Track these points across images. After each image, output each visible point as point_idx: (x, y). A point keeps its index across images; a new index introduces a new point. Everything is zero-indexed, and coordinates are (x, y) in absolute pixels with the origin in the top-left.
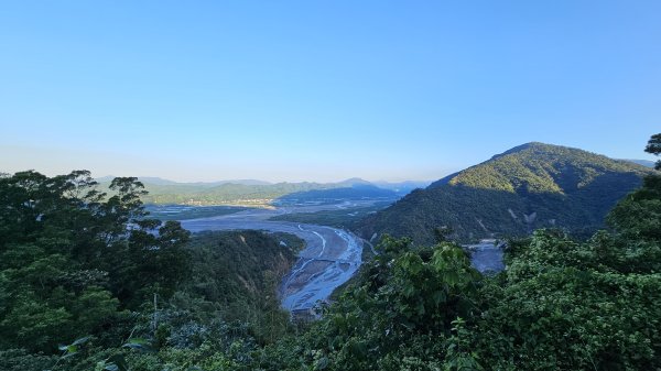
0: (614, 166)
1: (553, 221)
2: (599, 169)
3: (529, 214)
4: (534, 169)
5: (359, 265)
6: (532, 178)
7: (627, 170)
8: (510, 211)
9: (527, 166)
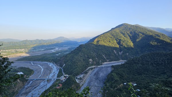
0: (148, 33)
1: (128, 54)
2: (143, 34)
3: (120, 52)
4: (124, 34)
5: (55, 80)
6: (123, 38)
7: (151, 34)
8: (114, 51)
9: (122, 33)
